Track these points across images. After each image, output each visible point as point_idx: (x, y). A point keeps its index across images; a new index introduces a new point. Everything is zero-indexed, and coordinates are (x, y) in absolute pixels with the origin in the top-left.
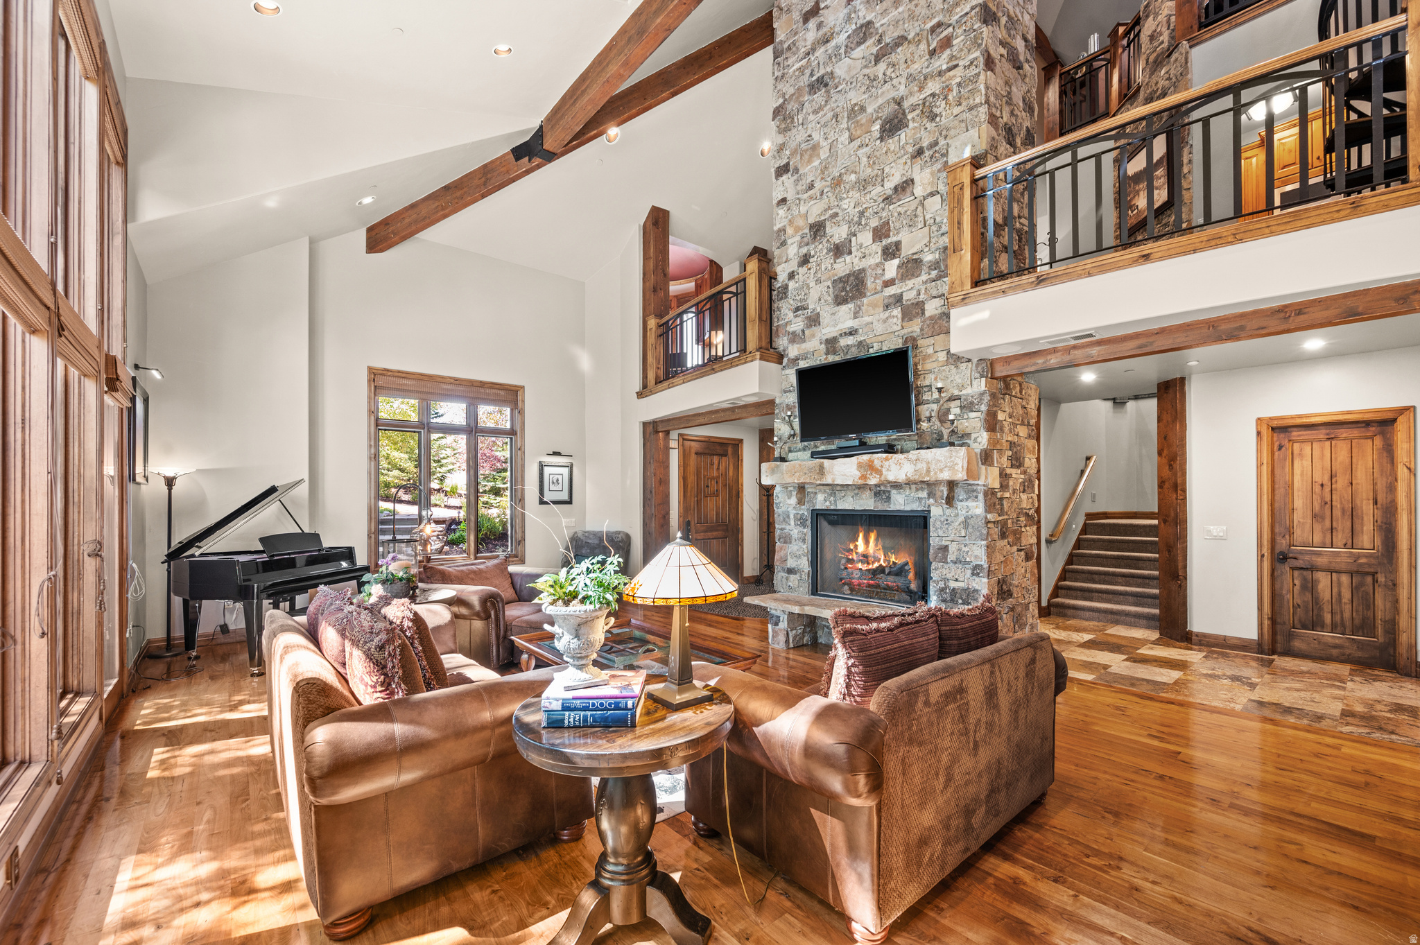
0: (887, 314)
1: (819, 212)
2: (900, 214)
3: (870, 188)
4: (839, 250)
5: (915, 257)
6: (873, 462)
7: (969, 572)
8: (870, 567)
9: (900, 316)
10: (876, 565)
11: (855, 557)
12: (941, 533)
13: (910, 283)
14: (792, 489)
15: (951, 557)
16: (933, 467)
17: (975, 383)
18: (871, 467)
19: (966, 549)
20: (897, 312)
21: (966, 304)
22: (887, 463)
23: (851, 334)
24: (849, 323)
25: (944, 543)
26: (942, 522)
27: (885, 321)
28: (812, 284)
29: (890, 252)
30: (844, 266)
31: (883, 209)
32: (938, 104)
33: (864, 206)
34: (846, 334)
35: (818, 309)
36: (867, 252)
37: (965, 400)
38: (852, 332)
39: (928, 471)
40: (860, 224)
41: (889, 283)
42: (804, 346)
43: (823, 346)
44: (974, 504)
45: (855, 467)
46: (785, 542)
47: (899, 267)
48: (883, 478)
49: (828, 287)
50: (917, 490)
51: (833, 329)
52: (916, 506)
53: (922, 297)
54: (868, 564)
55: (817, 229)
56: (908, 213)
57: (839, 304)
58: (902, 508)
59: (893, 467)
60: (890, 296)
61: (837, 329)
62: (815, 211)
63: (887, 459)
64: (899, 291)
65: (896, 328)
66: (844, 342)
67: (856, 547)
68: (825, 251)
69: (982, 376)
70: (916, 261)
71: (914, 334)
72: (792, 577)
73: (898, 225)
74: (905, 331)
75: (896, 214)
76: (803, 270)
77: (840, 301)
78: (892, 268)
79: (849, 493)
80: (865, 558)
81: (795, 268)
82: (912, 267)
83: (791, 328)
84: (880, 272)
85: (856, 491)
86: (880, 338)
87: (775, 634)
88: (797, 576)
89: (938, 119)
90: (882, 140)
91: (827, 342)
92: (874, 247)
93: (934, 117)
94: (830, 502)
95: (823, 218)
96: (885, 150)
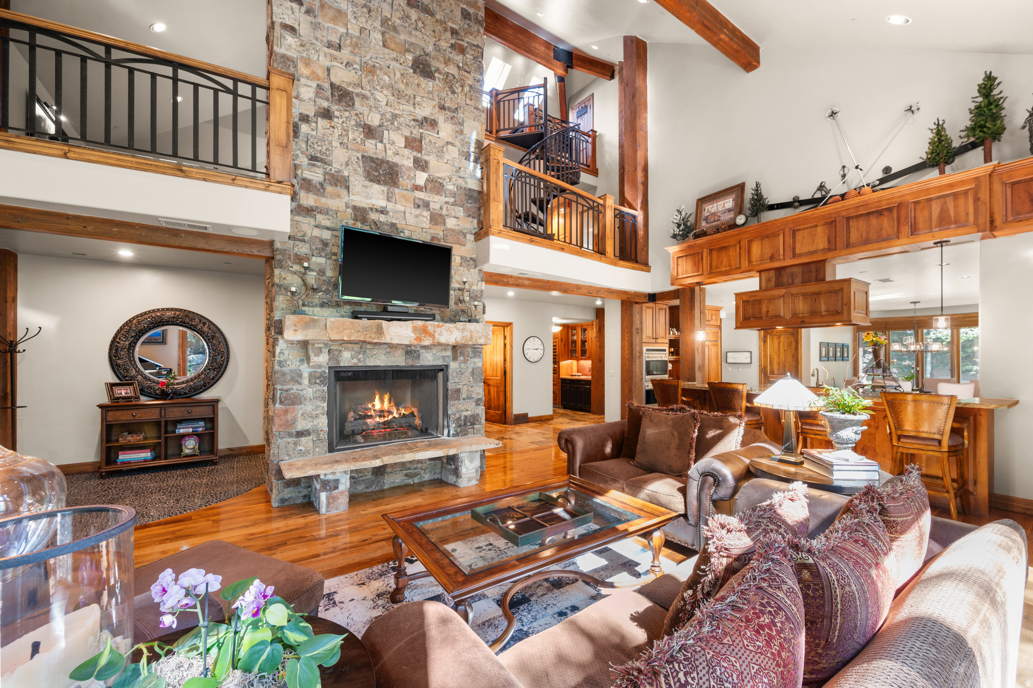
0: (418, 211)
1: (346, 80)
2: (430, 141)
3: (402, 101)
4: (370, 132)
5: (439, 180)
6: (427, 327)
7: (474, 404)
8: (386, 419)
9: (429, 218)
10: (390, 417)
11: (373, 413)
12: (457, 380)
13: (437, 198)
14: (321, 345)
15: (464, 396)
17: (480, 283)
18: (425, 331)
19: (473, 389)
20: (426, 214)
22: (439, 330)
23: (382, 212)
24: (381, 203)
25: (458, 387)
26: (457, 373)
27: (417, 216)
28: (335, 144)
29: (419, 164)
30: (372, 147)
31: (415, 127)
32: (457, 85)
33: (397, 112)
34: (377, 210)
35: (346, 173)
36: (400, 152)
37: (473, 293)
38: (383, 211)
39: (471, 338)
40: (392, 123)
41: (417, 188)
42: (323, 200)
43: (349, 211)
44: (478, 360)
45: (411, 330)
46: (293, 404)
47: (427, 180)
48: (436, 340)
49: (358, 158)
50: (442, 350)
51: (363, 199)
52: (440, 362)
53: (444, 212)
54: (384, 417)
55: (342, 95)
56: (437, 145)
57: (371, 181)
58: (431, 364)
59: (444, 332)
60: (420, 199)
61: (369, 201)
62: (342, 76)
63: (438, 326)
64: (427, 199)
65: (425, 225)
66: (374, 216)
67: (374, 405)
68: (353, 123)
69: (482, 281)
70: (441, 184)
71: (439, 237)
72: (303, 440)
73: (429, 149)
74: (432, 231)
75: (428, 140)
76: (322, 123)
77: (372, 177)
78: (421, 178)
79: (380, 351)
80: (381, 413)
81: (312, 114)
82: (435, 185)
83: (307, 174)
84: (413, 175)
85: (388, 350)
86: (410, 228)
87: (331, 500)
88: (313, 437)
89: (456, 95)
90: (414, 72)
91: (355, 208)
92: (407, 152)
93: (453, 92)
94: (359, 360)
95: (351, 89)
96: (417, 82)
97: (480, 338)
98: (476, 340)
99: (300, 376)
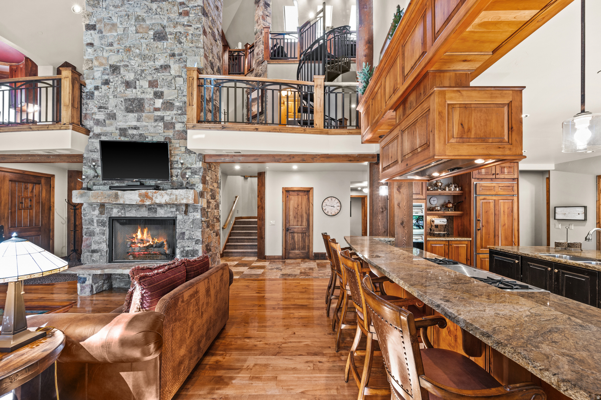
0: (156, 124)
1: (116, 60)
2: (163, 79)
3: (147, 60)
4: (128, 85)
5: (170, 101)
6: (148, 193)
7: (194, 243)
8: (145, 245)
9: (163, 126)
10: (148, 244)
11: (136, 241)
12: (182, 227)
13: (168, 113)
14: (95, 206)
15: (186, 237)
16: (179, 197)
17: (198, 163)
18: (147, 196)
19: (193, 233)
20: (161, 124)
21: (194, 129)
22: (155, 195)
23: (135, 128)
24: (134, 123)
25: (183, 231)
26: (182, 222)
27: (155, 127)
28: (111, 97)
29: (158, 95)
30: (131, 93)
31: (155, 74)
32: (182, 38)
33: (144, 68)
34: (132, 128)
35: (115, 111)
36: (145, 91)
37: (193, 170)
38: (136, 128)
39: (176, 199)
40: (141, 76)
41: (157, 110)
42: (105, 128)
43: (118, 131)
44: (197, 214)
45: (137, 195)
46: (90, 235)
47: (162, 103)
48: (153, 202)
49: (122, 101)
50: (171, 208)
51: (124, 124)
52: (170, 215)
53: (174, 121)
54: (144, 243)
55: (115, 69)
56: (168, 80)
57: (128, 112)
58: (163, 216)
59: (159, 197)
60: (158, 116)
61: (127, 124)
62: (114, 59)
63: (155, 193)
64: (162, 115)
65: (160, 131)
66: (131, 132)
67: (137, 236)
68: (120, 82)
69: (200, 161)
70: (171, 103)
71: (170, 137)
72: (95, 254)
73: (162, 84)
74: (165, 134)
75: (161, 79)
76: (104, 87)
77: (129, 110)
78: (159, 103)
79: (133, 208)
80: (142, 241)
81: (100, 85)
82: (169, 105)
83: (97, 117)
84: (153, 103)
85: (138, 208)
86: (152, 135)
87: (83, 288)
88: (99, 254)
89: (182, 44)
90: (154, 40)
91: (121, 129)
92: (149, 90)
93: (180, 43)
94: (122, 213)
95: (118, 64)
96: (156, 46)
97: (183, 199)
98: (180, 200)
99: (93, 221)
